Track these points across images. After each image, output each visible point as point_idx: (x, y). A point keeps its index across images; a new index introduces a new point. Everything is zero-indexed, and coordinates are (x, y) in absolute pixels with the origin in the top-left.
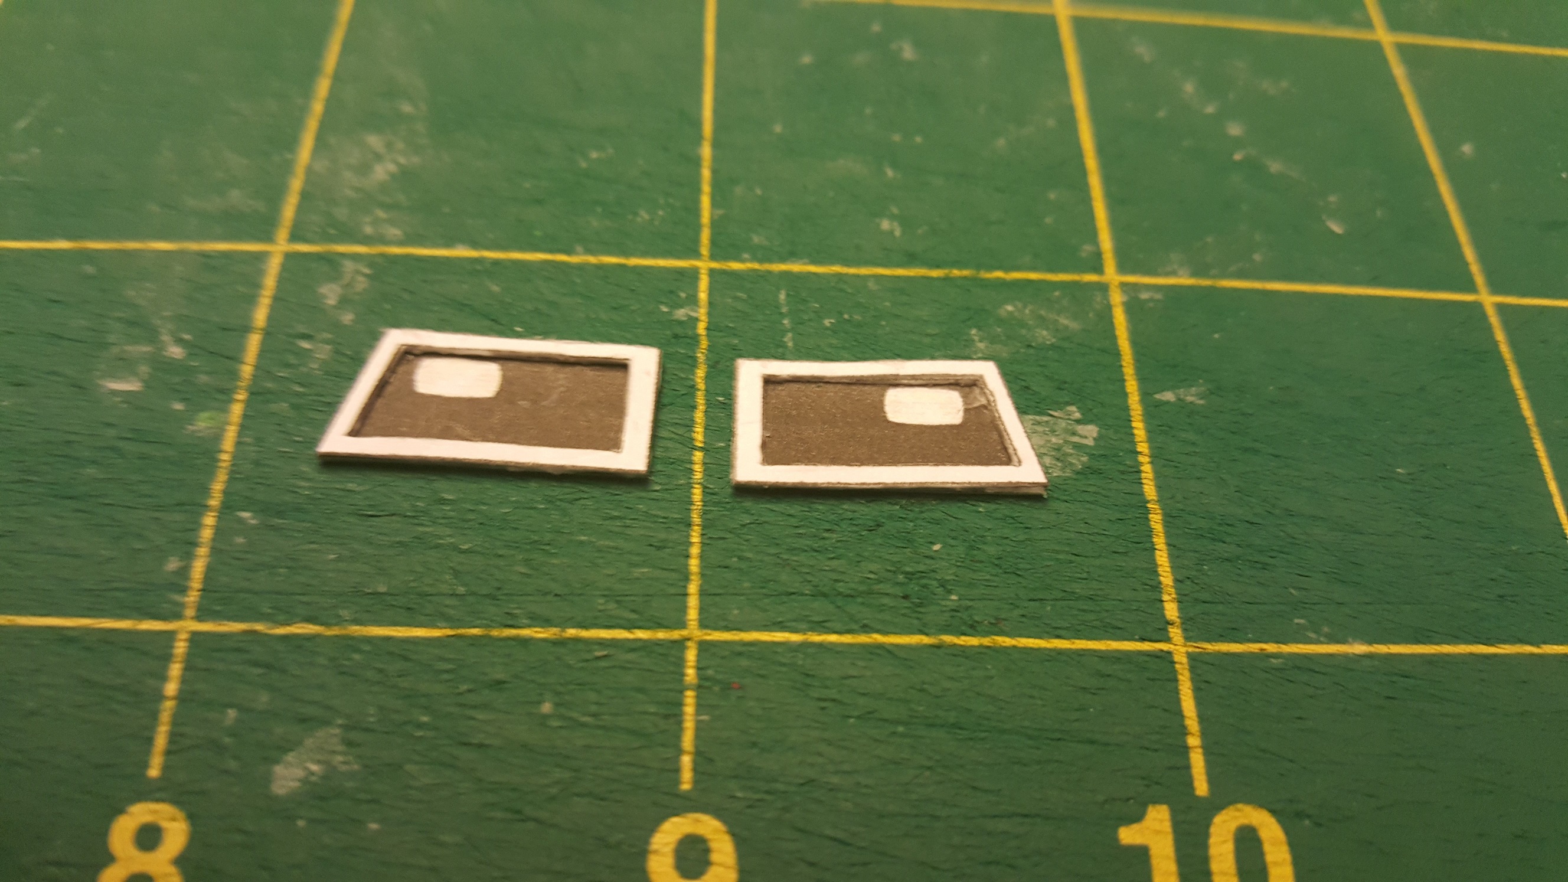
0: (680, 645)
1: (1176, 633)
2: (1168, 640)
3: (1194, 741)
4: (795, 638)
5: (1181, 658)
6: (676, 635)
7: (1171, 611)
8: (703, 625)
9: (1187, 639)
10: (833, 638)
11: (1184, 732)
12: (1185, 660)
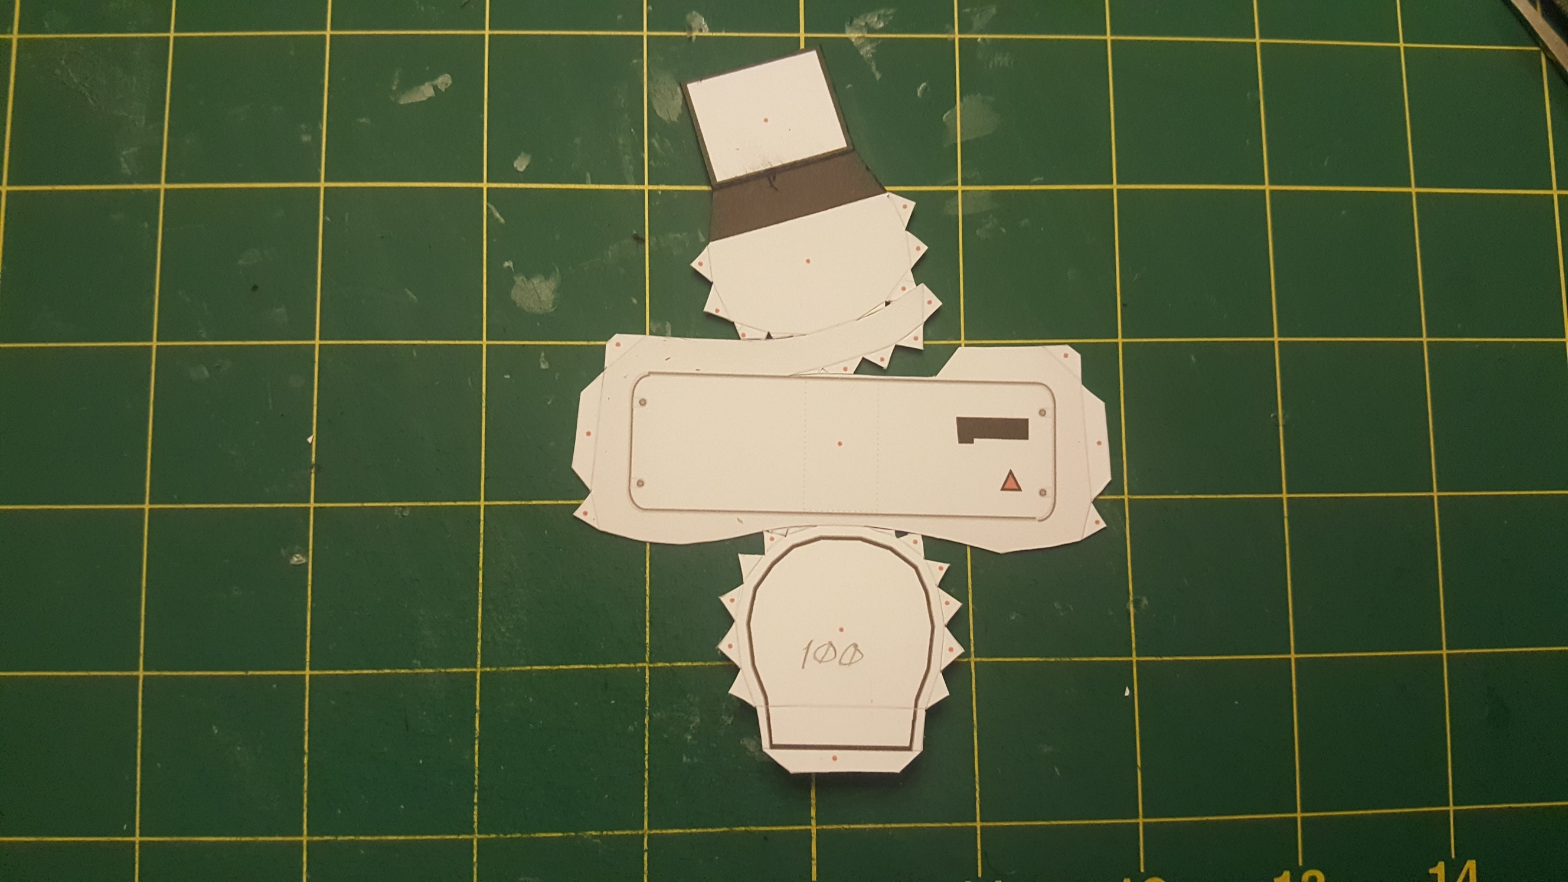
0: (643, 836)
1: (813, 822)
2: (810, 824)
3: (814, 862)
4: (681, 831)
5: (814, 831)
6: (640, 832)
7: (813, 813)
8: (650, 828)
9: (817, 824)
10: (694, 830)
11: (811, 859)
12: (815, 832)
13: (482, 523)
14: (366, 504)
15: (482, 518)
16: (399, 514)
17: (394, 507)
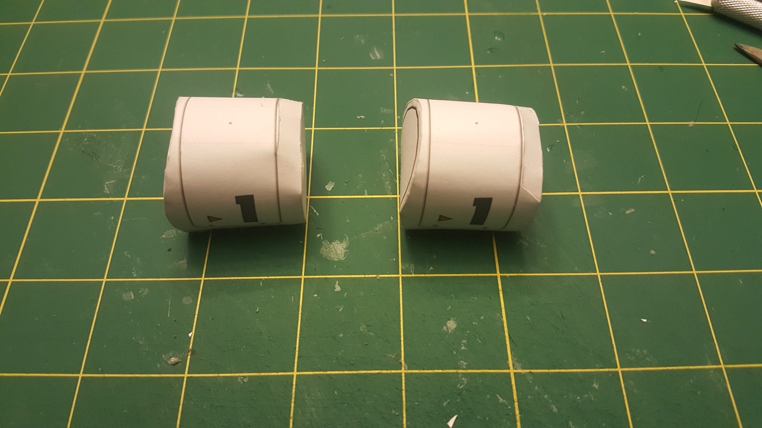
13: (294, 386)
14: (220, 375)
15: (294, 383)
16: (241, 381)
17: (238, 376)
